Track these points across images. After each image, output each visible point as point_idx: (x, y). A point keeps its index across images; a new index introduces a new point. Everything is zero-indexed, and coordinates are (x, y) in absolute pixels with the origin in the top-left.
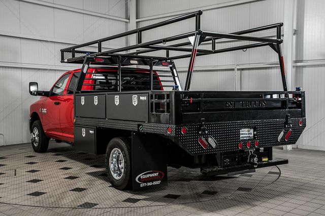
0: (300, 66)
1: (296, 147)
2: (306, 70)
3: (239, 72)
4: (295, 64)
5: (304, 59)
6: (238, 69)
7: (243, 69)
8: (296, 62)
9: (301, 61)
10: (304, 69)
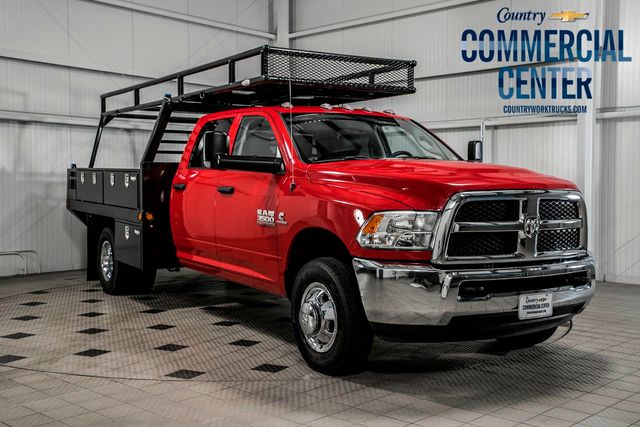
0: (610, 119)
1: (602, 279)
2: (622, 127)
3: (490, 132)
4: (600, 116)
5: (619, 105)
6: (488, 127)
7: (496, 127)
8: (603, 110)
9: (613, 109)
10: (619, 124)
